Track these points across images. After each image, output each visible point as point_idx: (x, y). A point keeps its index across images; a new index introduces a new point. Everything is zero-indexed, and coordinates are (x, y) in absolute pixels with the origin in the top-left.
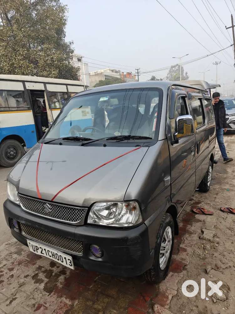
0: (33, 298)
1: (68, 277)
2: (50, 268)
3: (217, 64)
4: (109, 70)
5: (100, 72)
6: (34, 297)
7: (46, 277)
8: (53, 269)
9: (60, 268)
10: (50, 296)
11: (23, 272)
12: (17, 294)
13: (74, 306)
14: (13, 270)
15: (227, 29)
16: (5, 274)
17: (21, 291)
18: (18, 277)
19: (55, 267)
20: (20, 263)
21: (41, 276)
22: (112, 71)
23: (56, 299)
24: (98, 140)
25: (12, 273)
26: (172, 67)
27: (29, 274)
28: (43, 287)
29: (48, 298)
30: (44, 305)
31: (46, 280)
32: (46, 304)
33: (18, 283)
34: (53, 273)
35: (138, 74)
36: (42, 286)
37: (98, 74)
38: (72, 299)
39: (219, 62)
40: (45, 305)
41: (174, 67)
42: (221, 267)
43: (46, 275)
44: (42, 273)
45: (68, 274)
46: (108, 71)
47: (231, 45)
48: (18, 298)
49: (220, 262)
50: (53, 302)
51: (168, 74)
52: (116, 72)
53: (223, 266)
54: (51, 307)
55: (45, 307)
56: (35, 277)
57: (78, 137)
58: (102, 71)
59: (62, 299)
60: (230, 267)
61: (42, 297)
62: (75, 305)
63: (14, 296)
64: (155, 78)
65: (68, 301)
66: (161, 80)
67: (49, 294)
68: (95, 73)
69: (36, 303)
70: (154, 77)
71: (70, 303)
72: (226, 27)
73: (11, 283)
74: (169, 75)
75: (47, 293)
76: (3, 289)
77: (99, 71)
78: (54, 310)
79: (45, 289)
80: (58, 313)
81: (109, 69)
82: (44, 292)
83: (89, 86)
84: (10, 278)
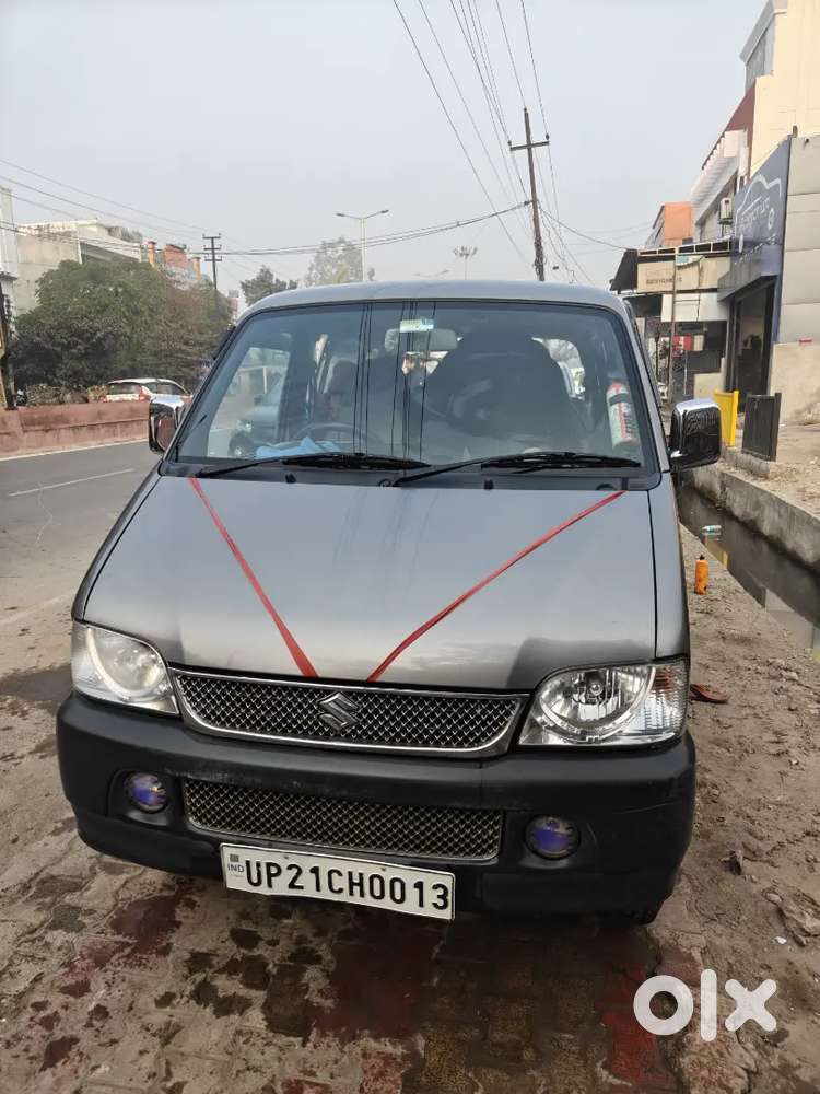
0: (248, 1069)
1: (333, 967)
2: (243, 951)
3: (467, 255)
4: (97, 224)
5: (62, 230)
6: (251, 1063)
7: (249, 985)
8: (256, 952)
9: (281, 943)
10: (310, 1045)
11: (139, 988)
12: (172, 1069)
13: (420, 1055)
14: (89, 991)
15: (513, 149)
16: (62, 1013)
17: (182, 1054)
18: (131, 1008)
19: (261, 944)
20: (100, 960)
21: (227, 986)
22: (110, 230)
23: (341, 1050)
24: (459, 467)
25: (90, 1001)
26: (326, 246)
27: (173, 990)
28: (265, 1023)
29: (305, 1052)
30: (307, 1082)
31: (259, 996)
32: (313, 1074)
33: (148, 1030)
34: (267, 964)
35: (214, 254)
36: (256, 1019)
37: (55, 234)
38: (399, 1035)
39: (472, 251)
40: (314, 1080)
41: (332, 245)
42: (760, 850)
43: (243, 977)
44: (224, 976)
45: (329, 957)
46: (95, 229)
47: (526, 203)
48: (186, 1083)
49: (750, 837)
50: (336, 1062)
51: (311, 269)
52: (127, 237)
53: (766, 847)
54: (340, 1079)
55: (317, 1085)
56: (203, 994)
57: (363, 455)
58: (72, 226)
59: (362, 1046)
60: (781, 845)
61: (283, 1057)
62: (422, 1052)
63: (167, 1079)
64: (271, 275)
65: (388, 1044)
66: (294, 286)
67: (300, 1039)
68: (39, 228)
69: (273, 1081)
70: (268, 272)
71: (399, 1050)
72: (510, 143)
73: (114, 1036)
74: (314, 271)
75: (292, 1039)
76: (94, 1068)
77: (58, 226)
78: (358, 1088)
79: (275, 1025)
80: (382, 1092)
81: (95, 221)
82: (277, 1035)
83: (15, 279)
84: (97, 1024)
